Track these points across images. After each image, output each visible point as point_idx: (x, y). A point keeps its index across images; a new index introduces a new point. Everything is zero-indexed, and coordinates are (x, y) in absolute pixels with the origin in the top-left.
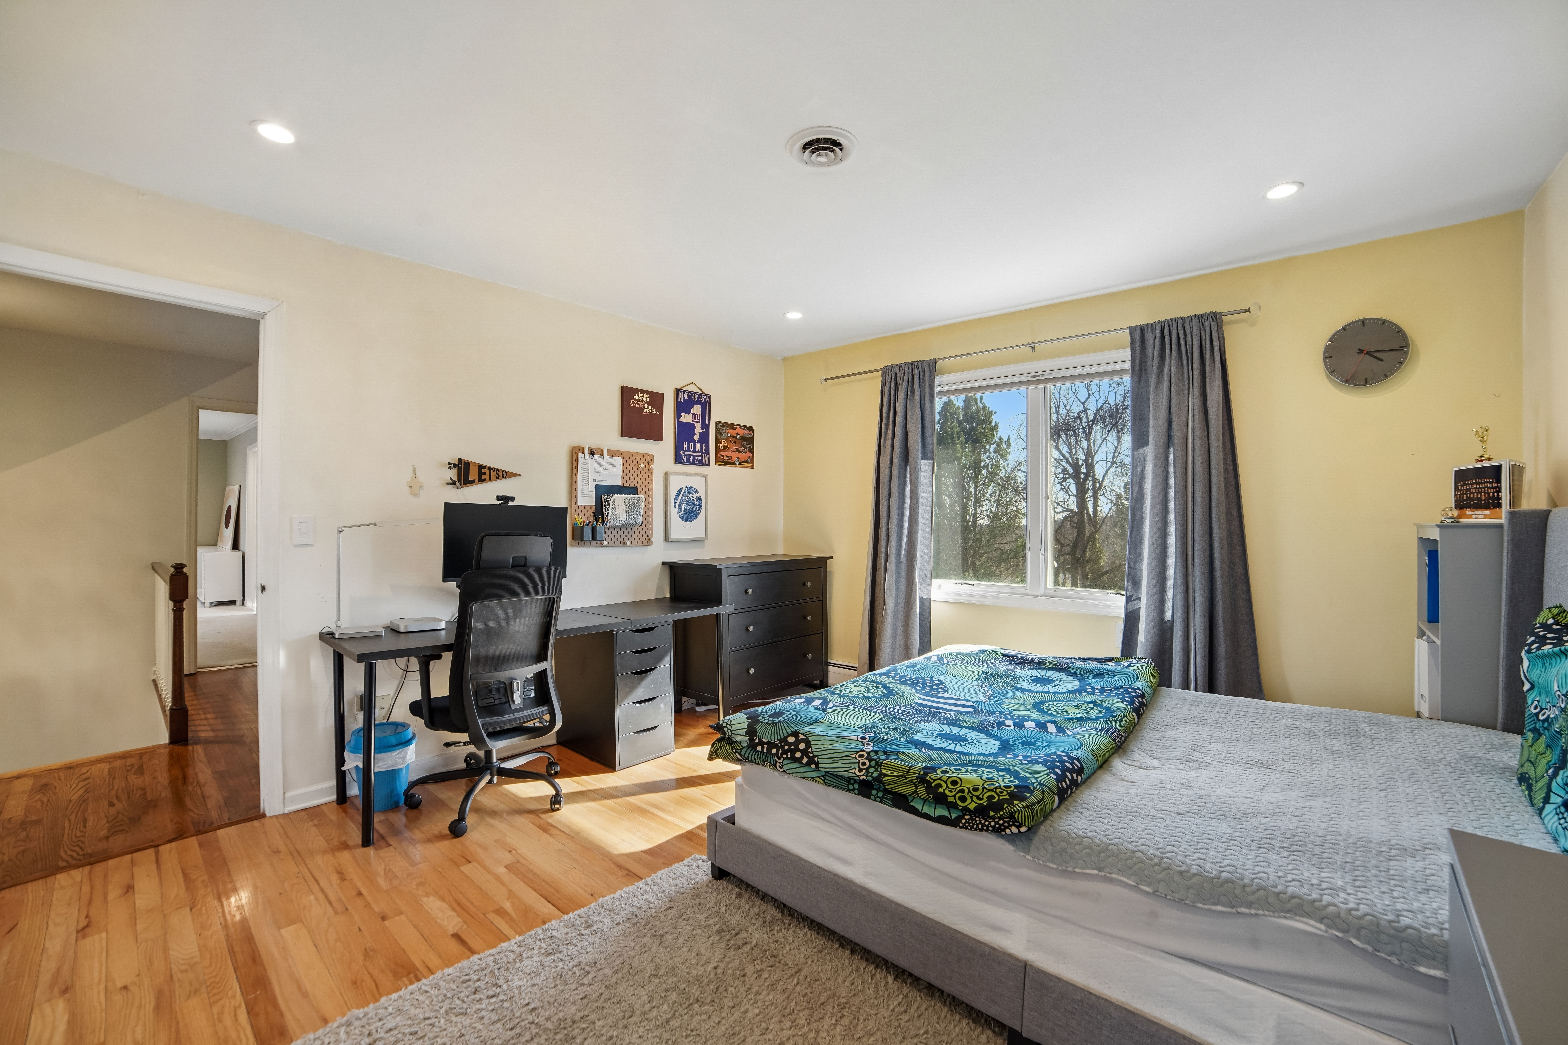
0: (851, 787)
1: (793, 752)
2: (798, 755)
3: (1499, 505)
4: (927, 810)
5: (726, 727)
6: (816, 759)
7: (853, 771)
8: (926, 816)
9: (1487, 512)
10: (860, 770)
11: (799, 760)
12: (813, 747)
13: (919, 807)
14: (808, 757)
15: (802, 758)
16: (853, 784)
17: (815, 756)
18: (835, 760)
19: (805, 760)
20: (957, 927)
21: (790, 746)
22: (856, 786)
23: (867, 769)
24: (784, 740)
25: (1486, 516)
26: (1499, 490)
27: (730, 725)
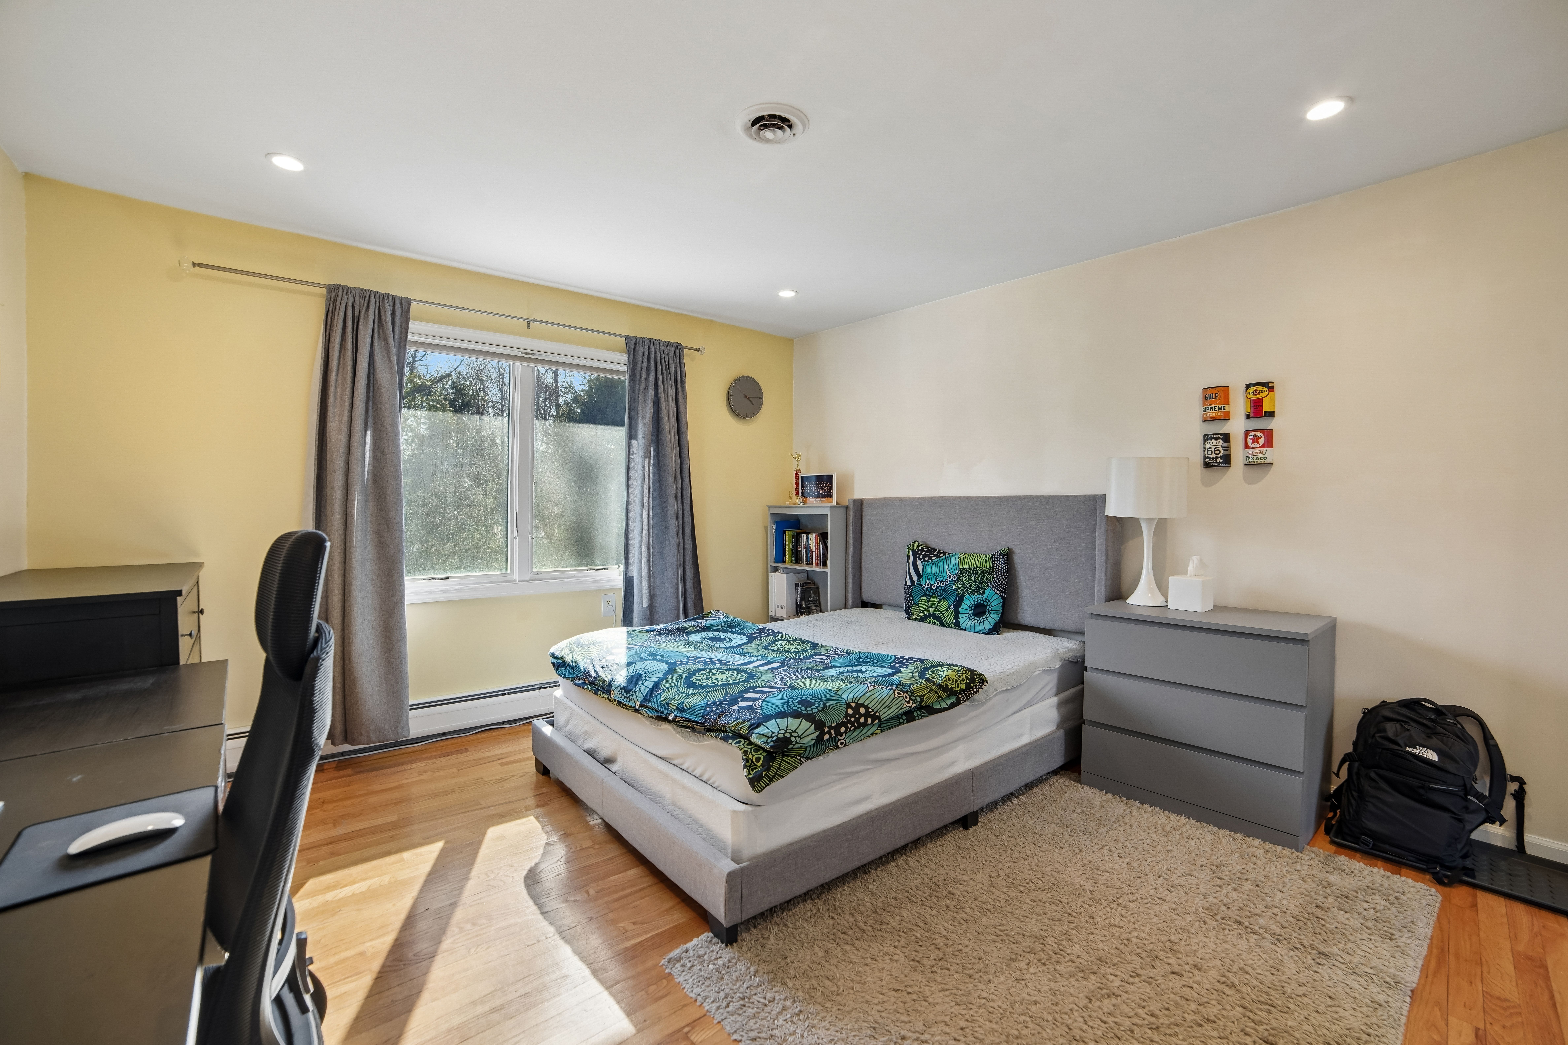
0: (901, 720)
1: (858, 720)
2: (862, 720)
3: (831, 496)
4: (944, 705)
5: (792, 736)
6: (877, 714)
7: (905, 706)
8: (945, 709)
9: (824, 500)
10: (908, 702)
11: (865, 724)
12: (870, 706)
13: (938, 707)
14: (871, 716)
15: (866, 720)
16: (902, 718)
17: (876, 713)
18: (889, 706)
19: (869, 720)
20: (933, 783)
21: (855, 717)
22: (904, 717)
23: (910, 699)
24: (847, 715)
25: (822, 502)
26: (831, 488)
27: (795, 732)
